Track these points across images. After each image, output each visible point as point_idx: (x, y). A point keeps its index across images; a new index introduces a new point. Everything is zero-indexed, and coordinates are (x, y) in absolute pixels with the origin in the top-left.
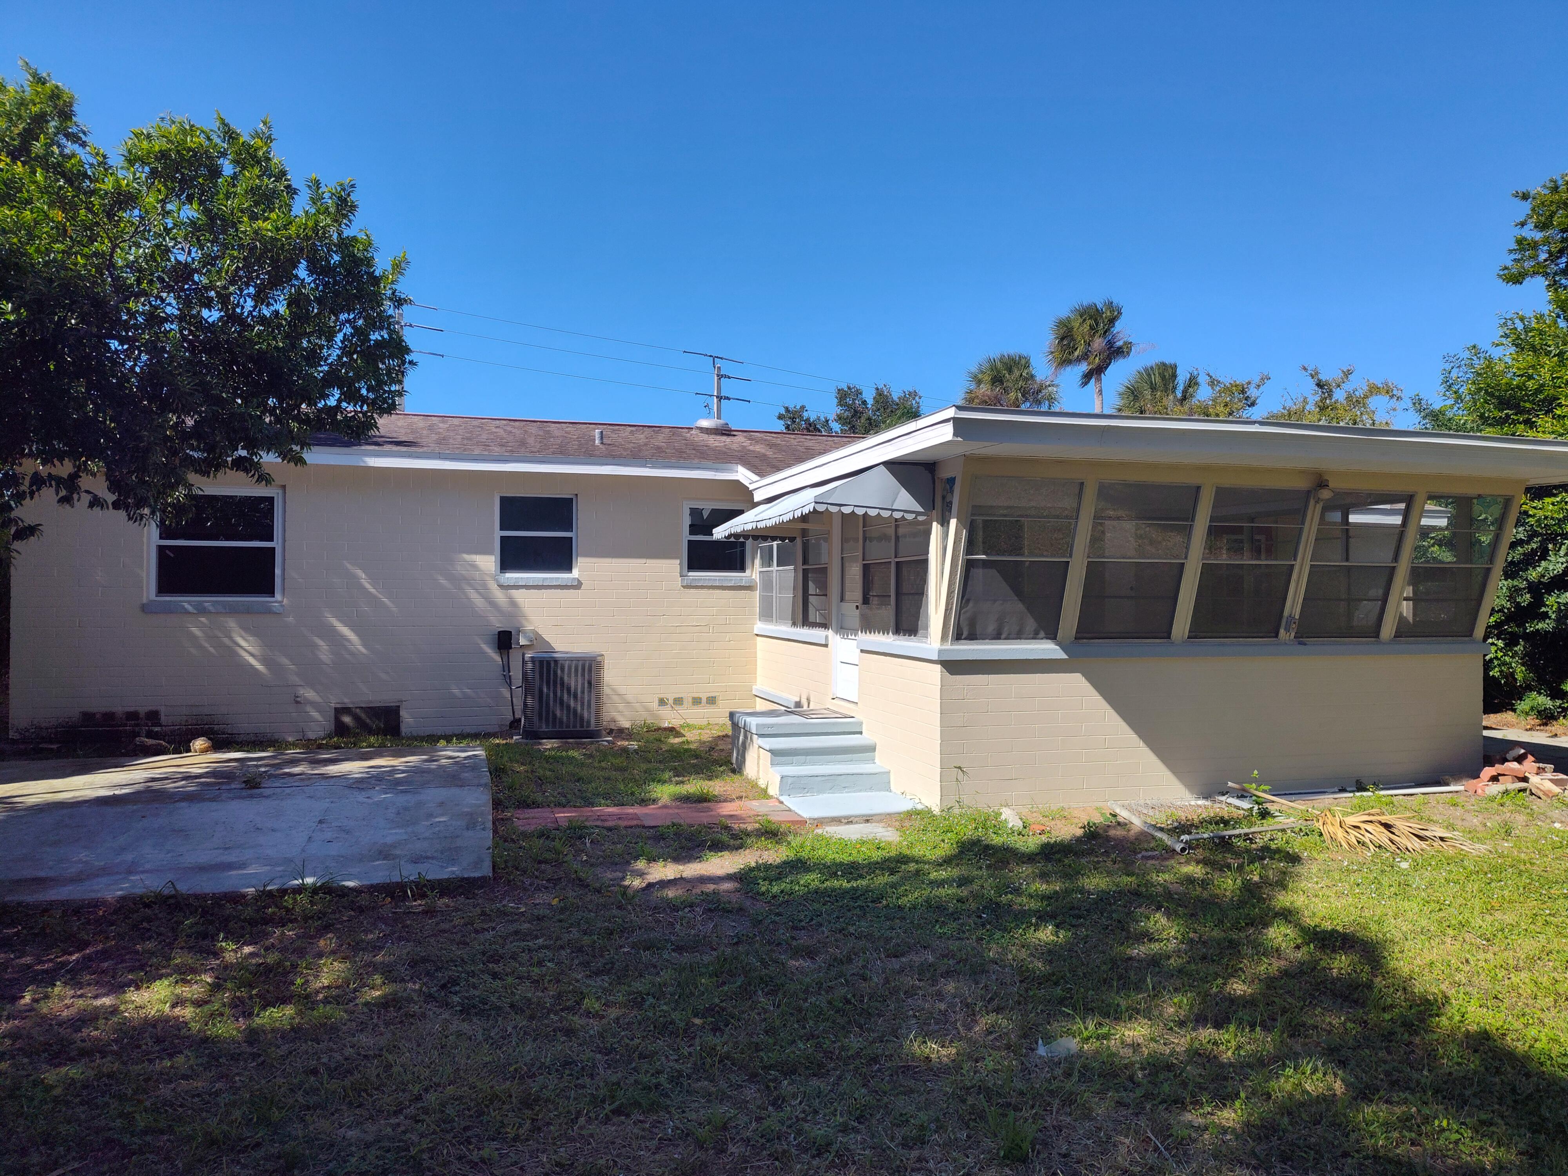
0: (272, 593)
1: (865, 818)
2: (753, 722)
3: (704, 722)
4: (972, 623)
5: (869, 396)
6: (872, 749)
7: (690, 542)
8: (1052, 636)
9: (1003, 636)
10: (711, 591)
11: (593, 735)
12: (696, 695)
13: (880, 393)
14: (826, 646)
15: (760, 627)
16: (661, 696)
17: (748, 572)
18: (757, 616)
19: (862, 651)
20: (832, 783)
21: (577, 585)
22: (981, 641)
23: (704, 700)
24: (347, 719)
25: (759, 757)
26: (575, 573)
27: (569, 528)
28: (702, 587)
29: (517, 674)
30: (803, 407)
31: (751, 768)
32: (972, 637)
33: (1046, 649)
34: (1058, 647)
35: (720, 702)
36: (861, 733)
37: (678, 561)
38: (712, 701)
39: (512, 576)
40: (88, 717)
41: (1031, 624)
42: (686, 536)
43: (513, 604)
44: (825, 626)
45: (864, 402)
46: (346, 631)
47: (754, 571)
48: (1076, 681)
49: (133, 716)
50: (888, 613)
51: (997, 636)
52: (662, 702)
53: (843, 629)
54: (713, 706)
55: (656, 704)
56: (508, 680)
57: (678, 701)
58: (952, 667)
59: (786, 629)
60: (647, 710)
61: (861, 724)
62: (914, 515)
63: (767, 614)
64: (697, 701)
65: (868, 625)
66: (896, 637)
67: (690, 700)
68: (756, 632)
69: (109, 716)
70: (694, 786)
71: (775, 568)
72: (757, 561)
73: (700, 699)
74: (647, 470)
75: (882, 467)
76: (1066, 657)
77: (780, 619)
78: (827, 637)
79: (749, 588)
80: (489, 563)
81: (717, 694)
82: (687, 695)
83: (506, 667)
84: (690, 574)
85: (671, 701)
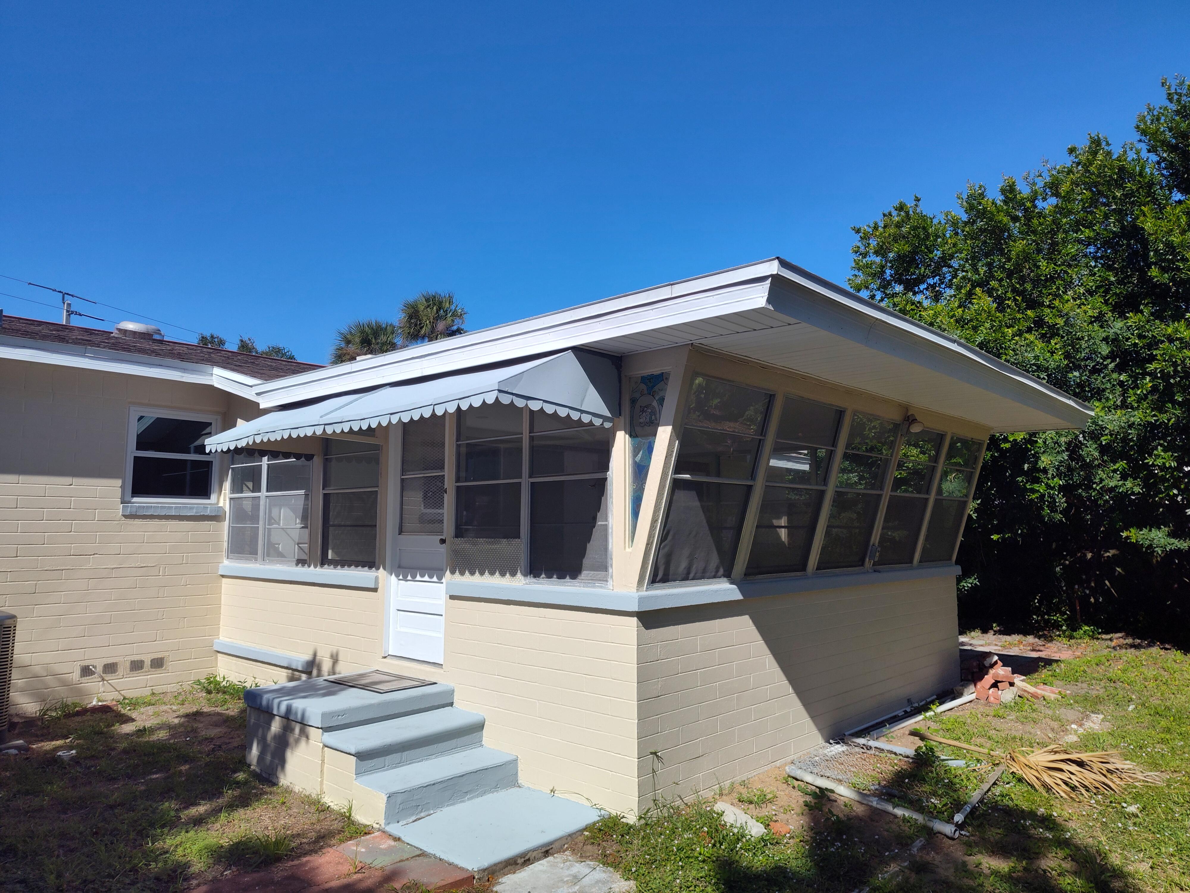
1: (544, 850)
3: (147, 692)
4: (668, 561)
6: (478, 727)
7: (137, 460)
8: (728, 575)
9: (691, 576)
10: (163, 522)
12: (136, 658)
14: (375, 590)
15: (227, 565)
16: (86, 663)
17: (214, 497)
18: (224, 554)
19: (452, 597)
22: (672, 583)
23: (148, 663)
25: (323, 761)
28: (152, 517)
33: (725, 589)
34: (734, 586)
35: (169, 665)
36: (451, 704)
37: (119, 482)
38: (158, 663)
41: (714, 559)
42: (131, 451)
47: (224, 498)
50: (514, 548)
51: (686, 577)
52: (86, 671)
53: (411, 570)
54: (159, 671)
55: (76, 676)
57: (110, 668)
58: (647, 619)
59: (285, 569)
60: (65, 683)
61: (452, 692)
62: (601, 421)
63: (244, 551)
64: (137, 666)
66: (530, 579)
67: (128, 664)
68: (221, 573)
71: (264, 493)
72: (227, 485)
73: (142, 662)
74: (87, 360)
75: (570, 354)
76: (739, 597)
77: (274, 556)
78: (377, 578)
79: (217, 518)
81: (167, 654)
82: (124, 660)
84: (135, 499)
85: (99, 669)
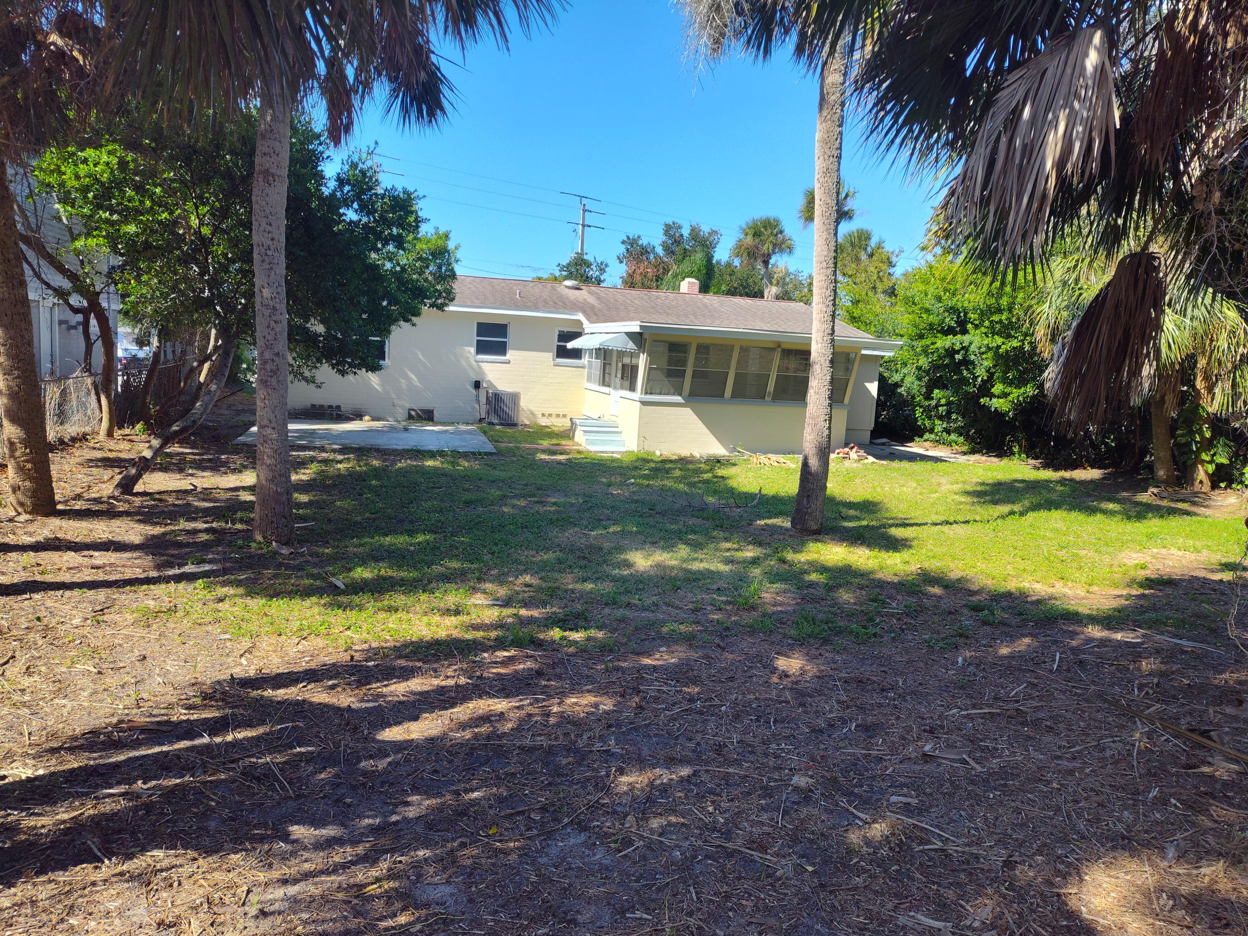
0: (384, 359)
2: (578, 422)
3: (560, 424)
4: (651, 388)
5: (686, 232)
6: (621, 432)
7: (558, 346)
8: (680, 395)
10: (566, 367)
11: (515, 425)
12: (559, 414)
13: (693, 229)
14: (609, 394)
15: (587, 385)
16: (543, 412)
17: (582, 362)
18: (586, 380)
19: (621, 397)
20: (604, 442)
21: (509, 362)
22: (653, 395)
23: (561, 416)
24: (413, 413)
25: (580, 433)
26: (508, 357)
27: (505, 337)
28: (562, 365)
29: (483, 400)
30: (639, 237)
31: (577, 439)
32: (651, 393)
33: (678, 399)
34: (682, 399)
35: (567, 416)
36: (618, 427)
37: (552, 354)
38: (564, 415)
39: (481, 357)
40: (313, 406)
41: (672, 390)
42: (556, 343)
43: (480, 367)
44: (609, 386)
45: (682, 235)
46: (413, 377)
47: (585, 360)
48: (688, 411)
49: (330, 407)
50: (627, 383)
52: (543, 415)
53: (615, 388)
54: (564, 419)
55: (540, 416)
56: (478, 402)
57: (550, 415)
58: (644, 403)
59: (596, 387)
60: (537, 418)
61: (618, 424)
62: (634, 351)
63: (589, 380)
64: (558, 416)
65: (622, 388)
66: (628, 392)
67: (555, 416)
68: (584, 387)
69: (322, 407)
70: (554, 441)
71: (594, 360)
72: (587, 356)
74: (540, 314)
75: (623, 333)
76: (685, 402)
77: (594, 382)
78: (610, 391)
79: (583, 367)
80: (473, 350)
81: (566, 413)
82: (554, 411)
83: (477, 396)
84: (557, 360)
85: (547, 415)
